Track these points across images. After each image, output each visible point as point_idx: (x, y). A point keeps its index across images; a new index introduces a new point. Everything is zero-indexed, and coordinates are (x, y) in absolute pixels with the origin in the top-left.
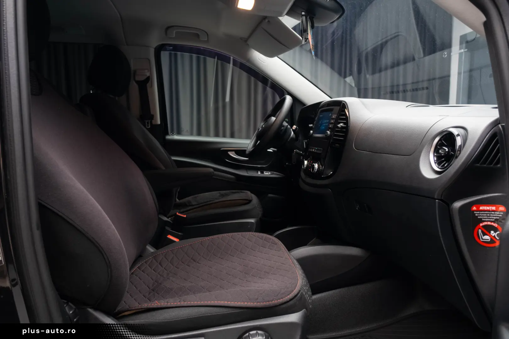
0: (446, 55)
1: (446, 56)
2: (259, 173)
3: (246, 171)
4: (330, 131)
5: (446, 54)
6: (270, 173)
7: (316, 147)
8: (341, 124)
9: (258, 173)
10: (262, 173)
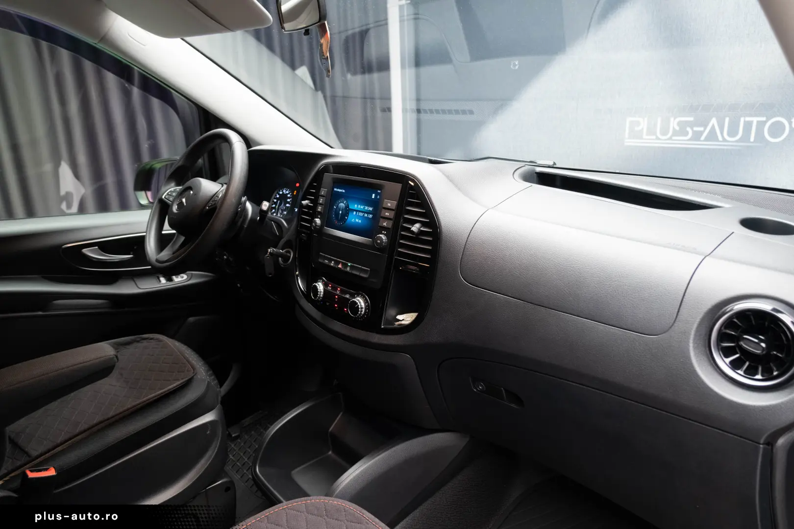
0: (516, 65)
1: (517, 67)
2: (163, 280)
3: (133, 283)
4: (384, 234)
5: (517, 63)
6: (185, 277)
7: (350, 262)
8: (417, 225)
9: (160, 281)
10: (170, 279)
